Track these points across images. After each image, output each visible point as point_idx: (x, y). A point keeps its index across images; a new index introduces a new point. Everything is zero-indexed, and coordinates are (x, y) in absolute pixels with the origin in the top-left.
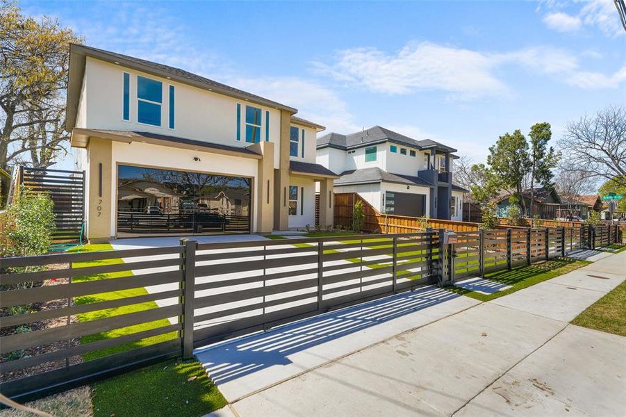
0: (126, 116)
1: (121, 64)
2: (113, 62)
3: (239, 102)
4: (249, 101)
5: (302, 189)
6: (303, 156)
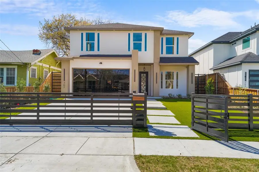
0: (82, 50)
1: (79, 30)
2: (77, 30)
3: (129, 32)
4: (134, 30)
5: (177, 73)
6: (178, 53)
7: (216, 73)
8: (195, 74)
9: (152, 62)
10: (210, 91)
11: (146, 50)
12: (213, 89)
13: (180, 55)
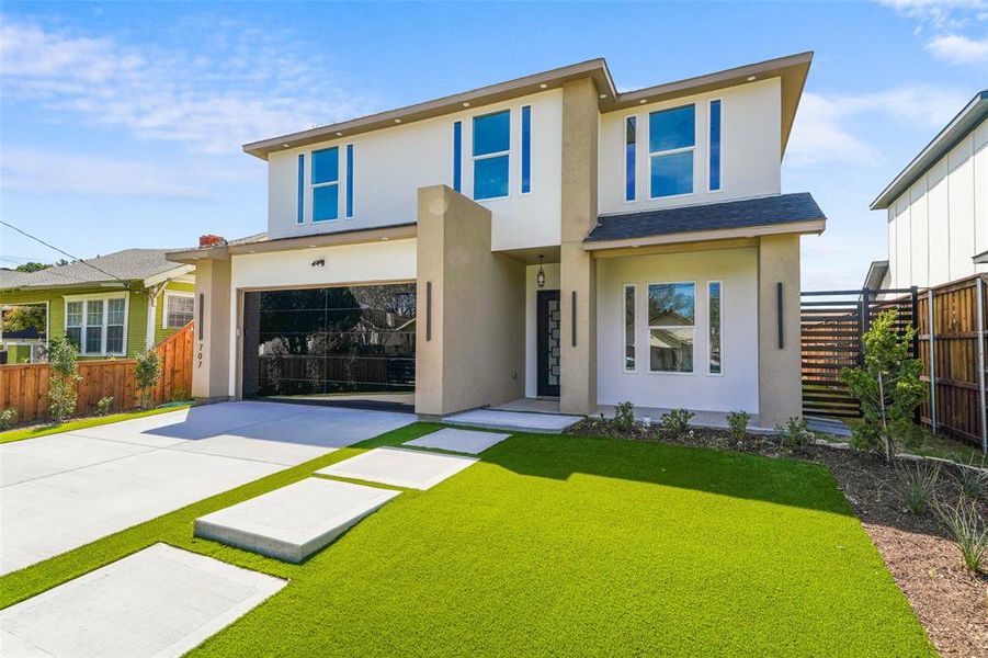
3: (458, 117)
5: (715, 288)
6: (715, 184)
7: (973, 279)
8: (802, 291)
9: (556, 241)
10: (889, 402)
11: (526, 189)
12: (904, 390)
13: (728, 193)
